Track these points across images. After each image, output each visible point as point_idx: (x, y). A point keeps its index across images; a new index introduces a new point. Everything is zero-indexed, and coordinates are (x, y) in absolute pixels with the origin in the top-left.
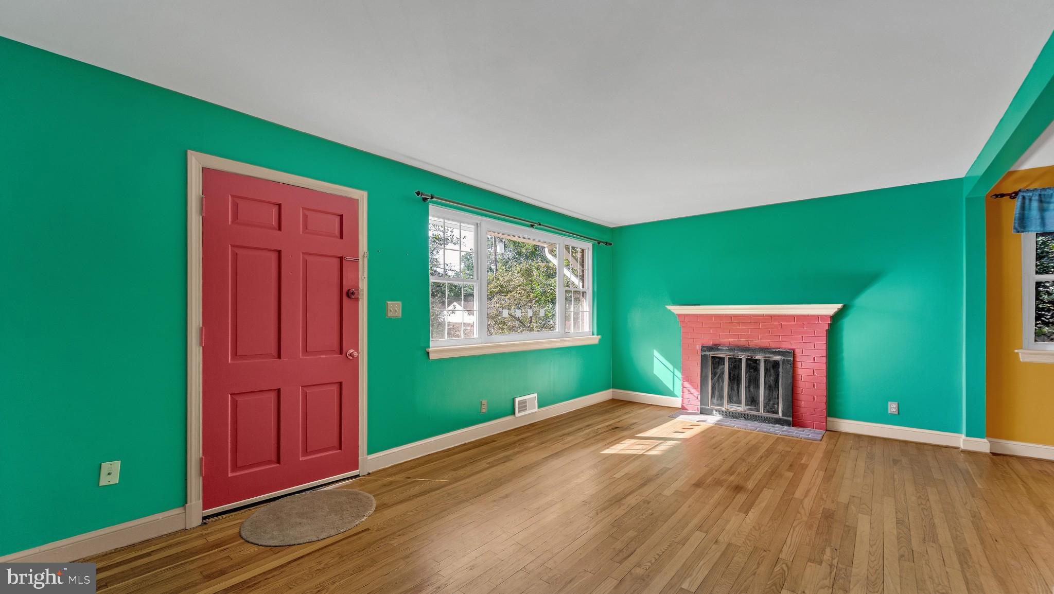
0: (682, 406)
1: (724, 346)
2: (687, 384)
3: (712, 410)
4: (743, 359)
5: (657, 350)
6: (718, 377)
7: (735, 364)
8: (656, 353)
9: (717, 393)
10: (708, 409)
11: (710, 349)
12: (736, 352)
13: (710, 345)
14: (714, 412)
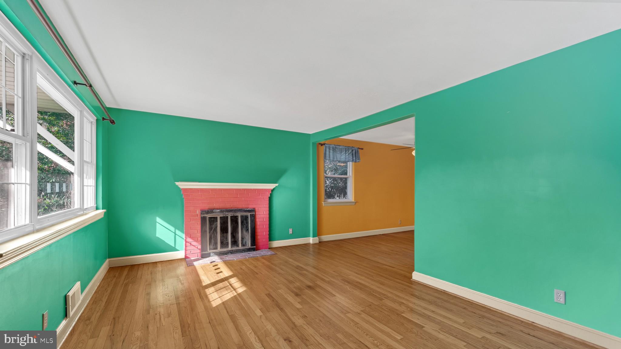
0: (185, 256)
1: (217, 209)
2: (189, 240)
3: (210, 253)
4: (229, 216)
5: (160, 217)
6: (213, 230)
7: (224, 221)
8: (158, 220)
9: (213, 241)
10: (208, 253)
11: (208, 212)
12: (224, 212)
13: (207, 210)
14: (212, 254)
